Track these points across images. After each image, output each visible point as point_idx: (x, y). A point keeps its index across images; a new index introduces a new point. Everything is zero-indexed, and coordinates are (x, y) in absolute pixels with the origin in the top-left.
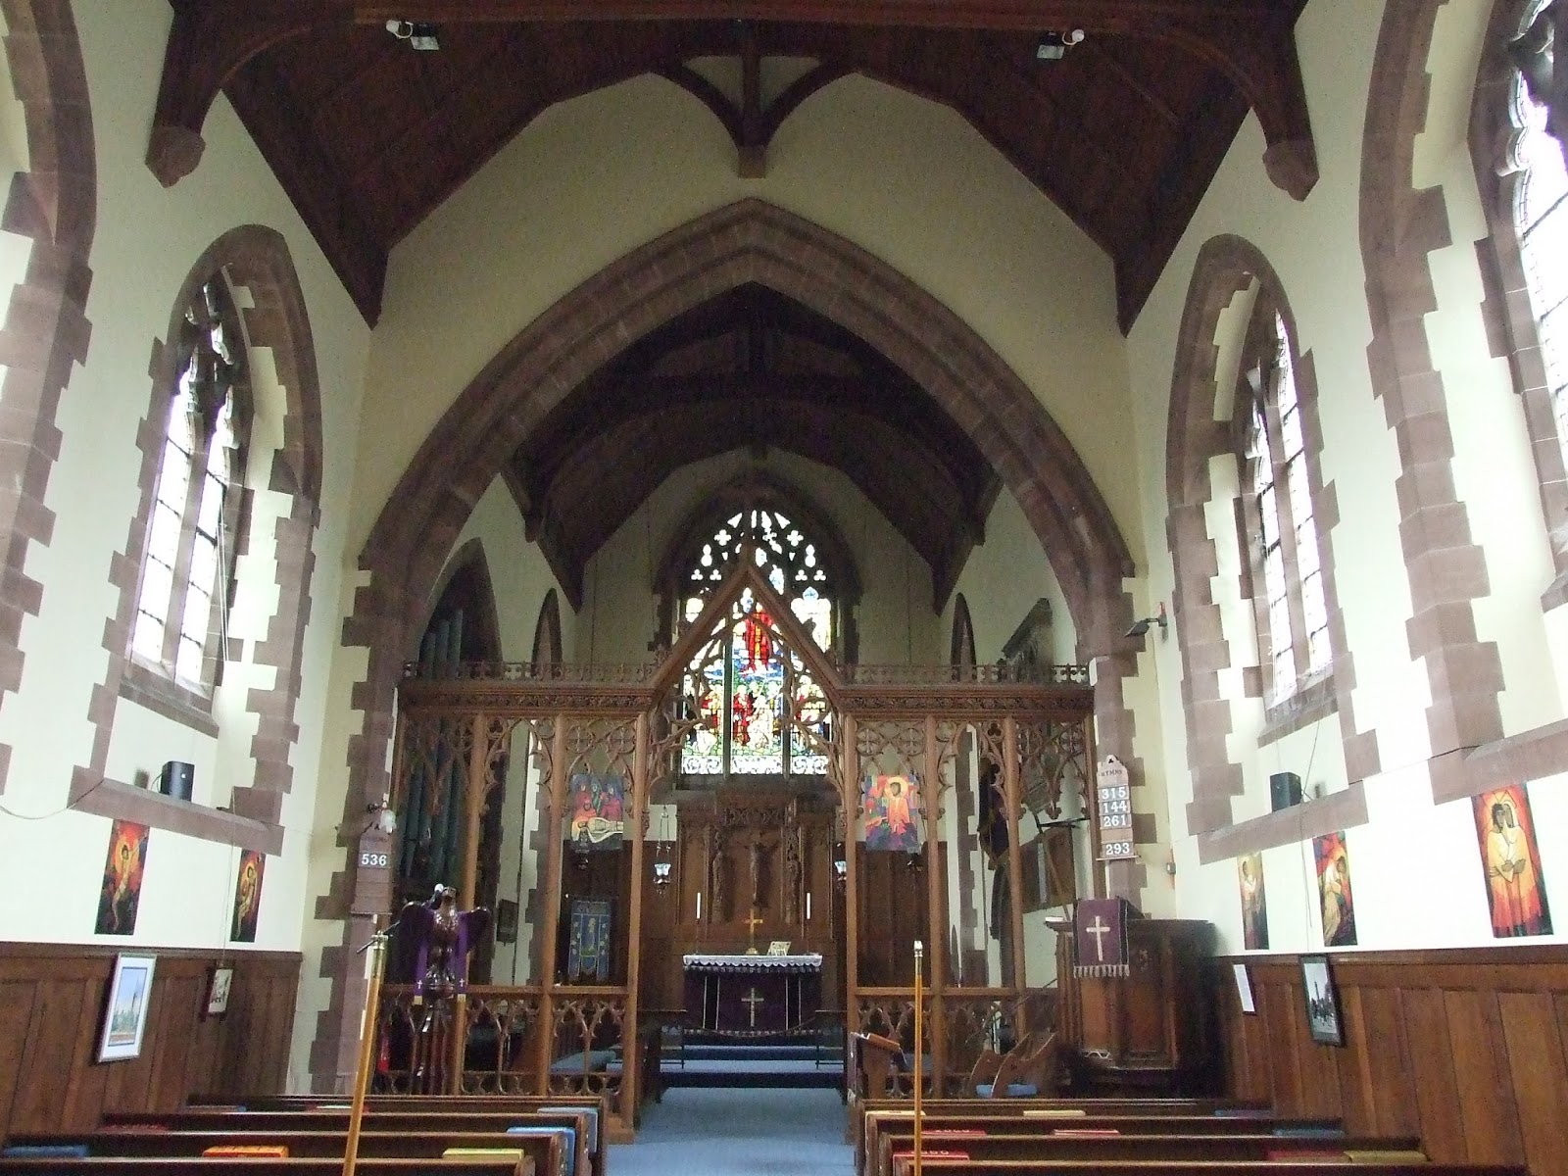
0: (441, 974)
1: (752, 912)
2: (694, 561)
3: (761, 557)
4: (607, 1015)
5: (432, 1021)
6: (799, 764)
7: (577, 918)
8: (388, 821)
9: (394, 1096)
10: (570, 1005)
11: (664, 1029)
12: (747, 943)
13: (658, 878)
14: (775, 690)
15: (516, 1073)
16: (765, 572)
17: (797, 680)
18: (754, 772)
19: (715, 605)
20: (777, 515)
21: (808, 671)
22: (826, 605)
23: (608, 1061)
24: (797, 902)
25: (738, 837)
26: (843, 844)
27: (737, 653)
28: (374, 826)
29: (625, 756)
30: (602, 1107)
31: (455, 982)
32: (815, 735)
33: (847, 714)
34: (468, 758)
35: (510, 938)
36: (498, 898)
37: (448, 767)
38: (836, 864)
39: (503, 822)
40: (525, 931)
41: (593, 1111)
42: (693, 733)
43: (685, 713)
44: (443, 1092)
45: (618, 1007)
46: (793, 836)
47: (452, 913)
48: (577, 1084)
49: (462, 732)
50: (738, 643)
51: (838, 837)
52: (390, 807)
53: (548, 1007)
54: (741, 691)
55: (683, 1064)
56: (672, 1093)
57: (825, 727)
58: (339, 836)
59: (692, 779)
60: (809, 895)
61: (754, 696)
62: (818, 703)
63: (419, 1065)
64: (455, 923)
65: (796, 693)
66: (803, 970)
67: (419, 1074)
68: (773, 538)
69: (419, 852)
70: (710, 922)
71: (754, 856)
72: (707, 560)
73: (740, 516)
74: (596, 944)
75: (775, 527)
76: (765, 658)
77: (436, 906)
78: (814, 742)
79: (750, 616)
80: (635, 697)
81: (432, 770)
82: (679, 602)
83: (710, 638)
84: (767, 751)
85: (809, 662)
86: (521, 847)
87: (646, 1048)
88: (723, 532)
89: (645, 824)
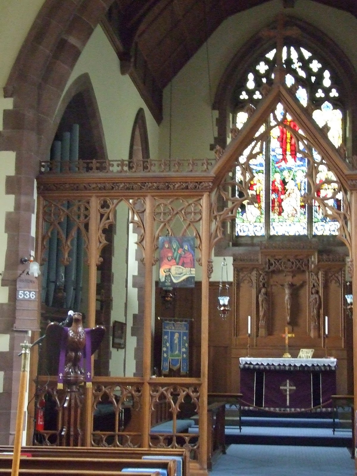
0: (75, 370)
1: (286, 329)
2: (242, 85)
3: (290, 80)
4: (188, 396)
5: (70, 400)
6: (320, 228)
7: (166, 333)
8: (35, 269)
9: (48, 447)
10: (162, 390)
11: (227, 406)
12: (285, 349)
13: (221, 306)
14: (301, 177)
15: (128, 433)
16: (292, 91)
17: (316, 168)
18: (287, 234)
19: (257, 116)
20: (302, 50)
21: (324, 161)
22: (338, 114)
23: (190, 426)
24: (319, 323)
25: (276, 278)
26: (351, 283)
27: (273, 151)
28: (26, 272)
29: (195, 224)
30: (185, 457)
31: (85, 374)
32: (331, 208)
33: (353, 191)
34: (87, 226)
35: (121, 346)
36: (112, 320)
37: (74, 233)
38: (346, 296)
39: (113, 270)
40: (131, 342)
41: (179, 459)
42: (243, 207)
43: (237, 193)
44: (79, 444)
45: (195, 391)
46: (315, 277)
47: (80, 329)
48: (169, 441)
49: (82, 209)
50: (275, 144)
51: (348, 278)
52: (36, 259)
53: (147, 390)
54: (277, 178)
55: (240, 429)
56: (233, 448)
57: (338, 201)
58: (3, 280)
59: (243, 239)
60: (326, 318)
61: (286, 181)
62: (332, 184)
63: (62, 428)
64: (83, 336)
65: (316, 177)
66: (323, 368)
67: (63, 433)
68: (300, 67)
69: (57, 289)
70: (257, 336)
71: (287, 291)
72: (251, 84)
73: (274, 51)
74: (180, 350)
75: (301, 58)
76: (294, 155)
77: (69, 325)
78: (330, 212)
79: (282, 123)
80: (201, 182)
81: (64, 236)
82: (231, 115)
83: (253, 140)
84: (296, 219)
85: (325, 155)
86: (127, 287)
87: (215, 418)
88: (262, 64)
89: (210, 270)
